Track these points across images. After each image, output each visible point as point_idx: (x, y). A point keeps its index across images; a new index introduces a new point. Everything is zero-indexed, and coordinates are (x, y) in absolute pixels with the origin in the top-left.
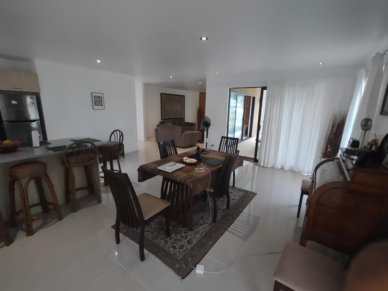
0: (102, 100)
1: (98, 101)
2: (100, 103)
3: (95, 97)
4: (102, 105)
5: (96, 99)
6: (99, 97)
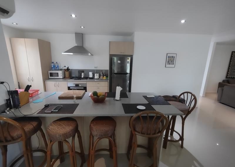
0: (174, 59)
1: (171, 60)
2: (172, 62)
3: (169, 57)
4: (173, 64)
6: (172, 57)
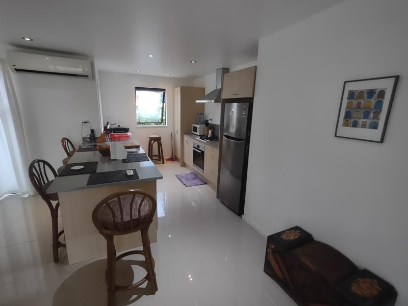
1: (361, 108)
2: (367, 116)
3: (352, 95)
5: (355, 102)
6: (371, 93)
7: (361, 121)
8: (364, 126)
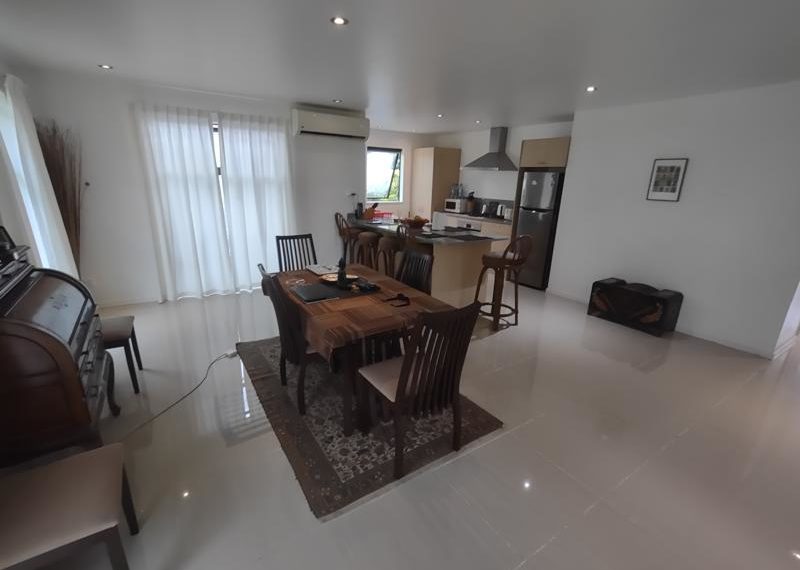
2: (669, 184)
3: (659, 169)
4: (674, 190)
5: (662, 174)
6: (672, 168)
7: (665, 187)
8: (667, 191)
